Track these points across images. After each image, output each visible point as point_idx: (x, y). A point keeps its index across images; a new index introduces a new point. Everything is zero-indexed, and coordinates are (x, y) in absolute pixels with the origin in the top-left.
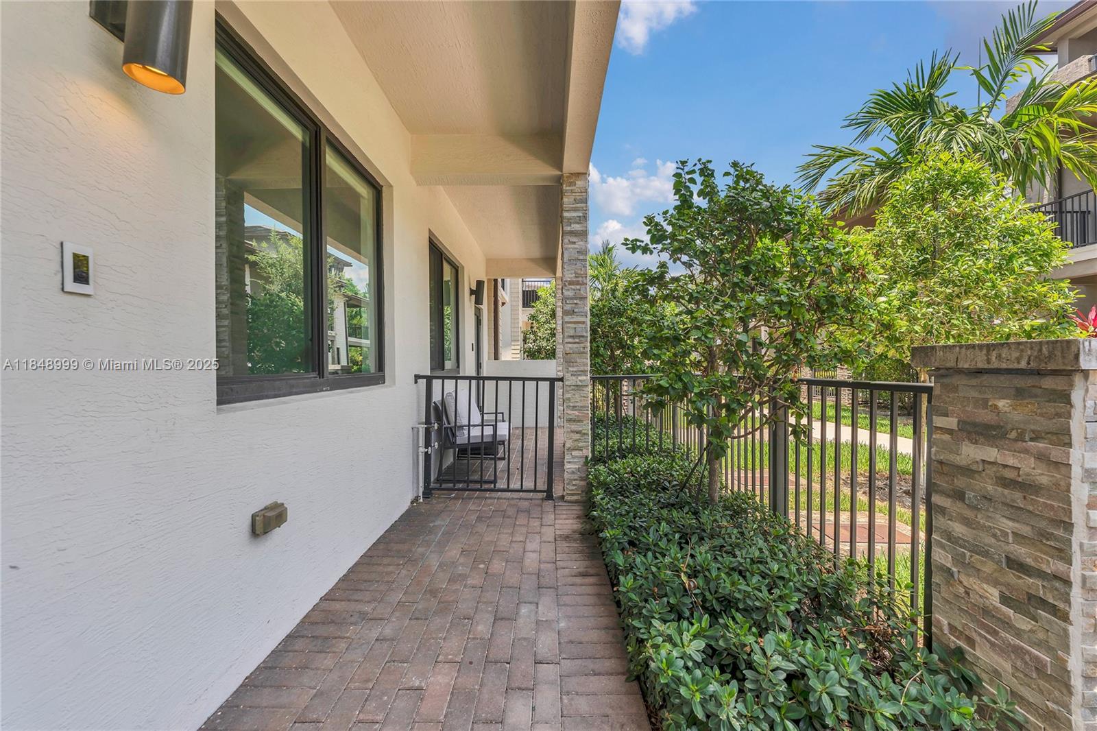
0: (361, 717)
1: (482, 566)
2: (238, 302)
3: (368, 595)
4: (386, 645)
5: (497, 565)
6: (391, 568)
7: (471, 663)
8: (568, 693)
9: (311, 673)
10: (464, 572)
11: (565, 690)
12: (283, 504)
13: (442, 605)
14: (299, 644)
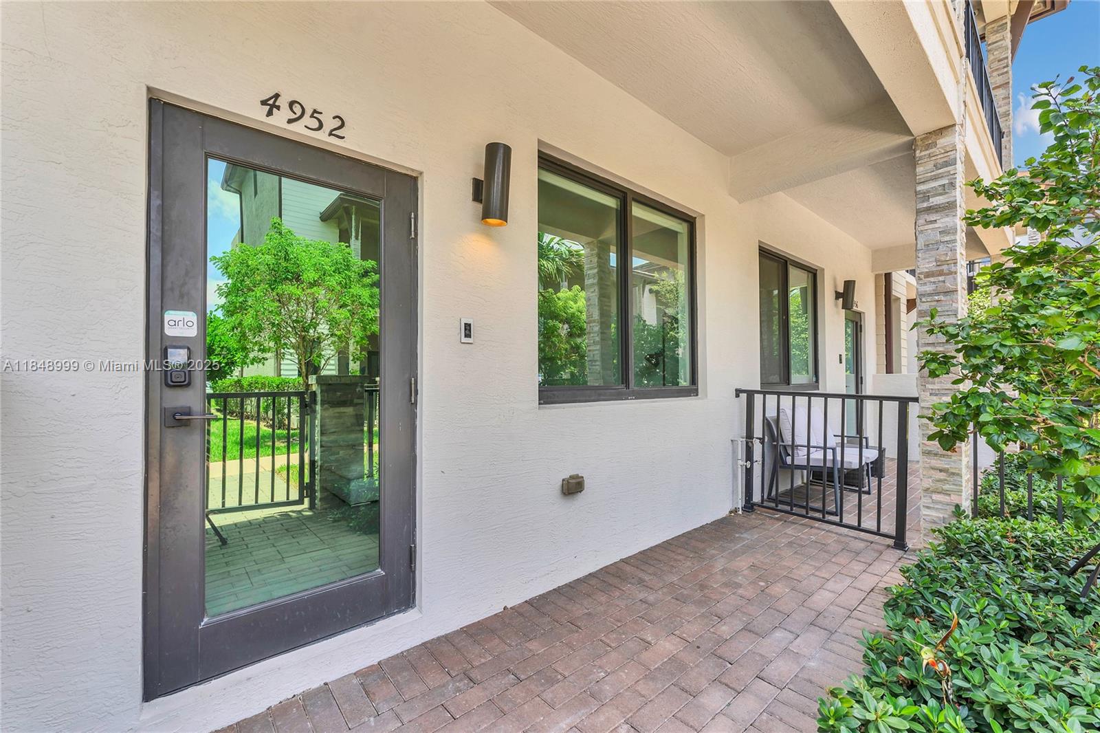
0: (603, 638)
1: (762, 584)
2: (605, 331)
3: (652, 570)
4: (644, 606)
5: (779, 589)
6: (680, 557)
7: (698, 647)
8: (772, 714)
9: (590, 600)
10: (741, 582)
11: (771, 709)
12: (583, 477)
13: (703, 598)
14: (593, 582)
